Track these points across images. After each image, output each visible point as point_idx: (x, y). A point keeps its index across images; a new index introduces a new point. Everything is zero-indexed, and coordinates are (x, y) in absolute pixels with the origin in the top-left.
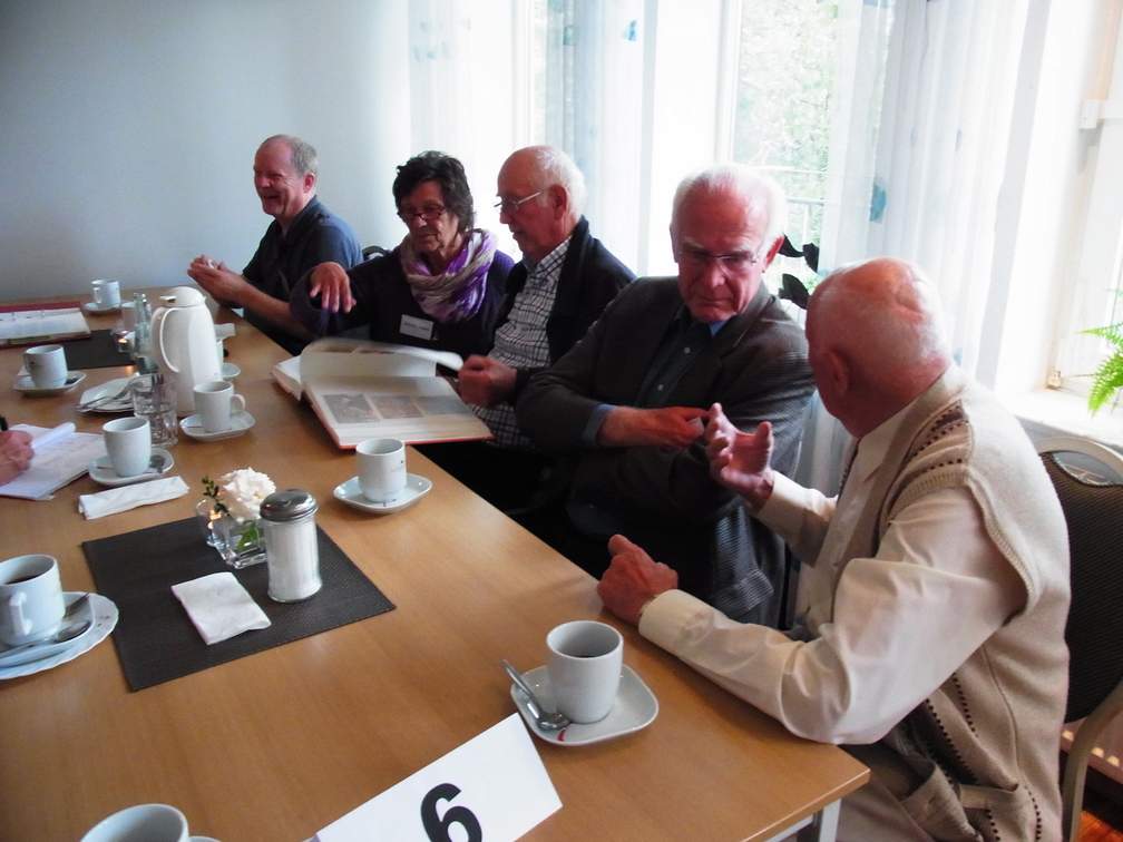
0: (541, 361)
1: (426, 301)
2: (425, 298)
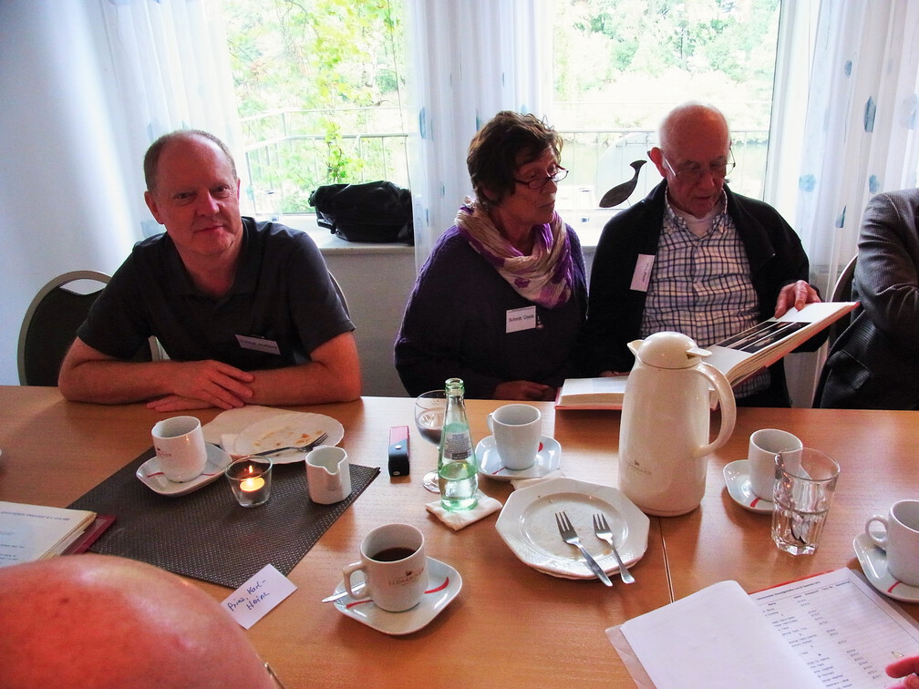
1: (530, 285)
2: (529, 282)
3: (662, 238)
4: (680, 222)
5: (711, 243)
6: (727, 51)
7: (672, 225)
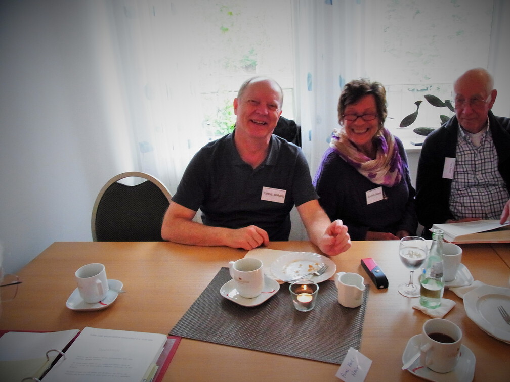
2: (376, 174)
3: (457, 147)
4: (467, 138)
5: (485, 150)
7: (463, 140)
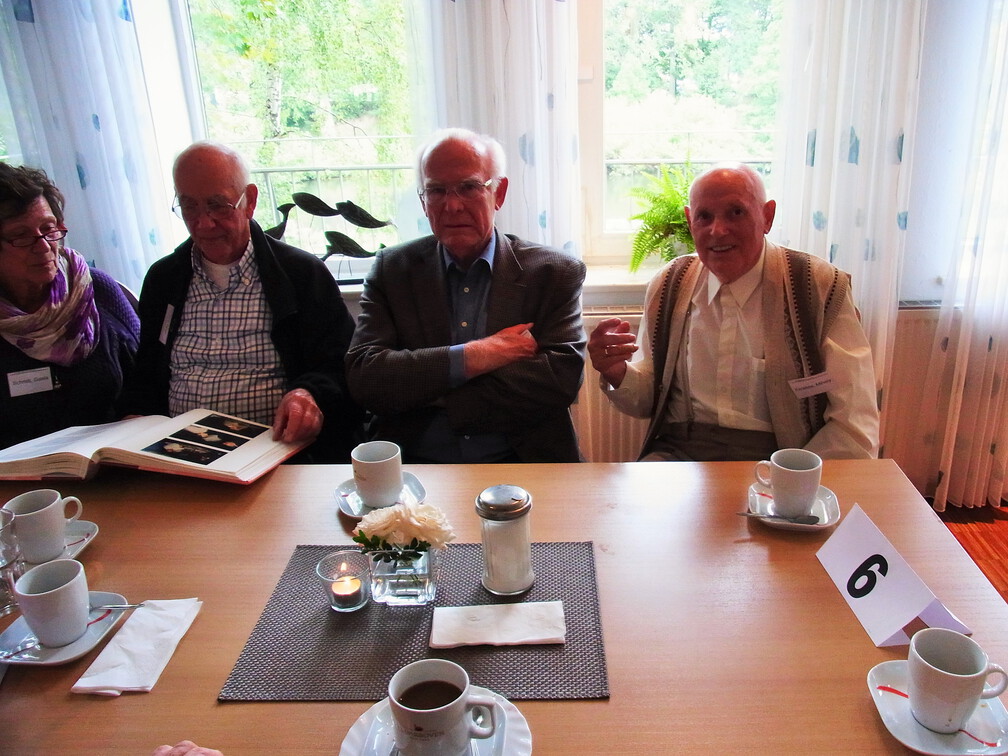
0: (270, 363)
1: (36, 346)
2: (33, 342)
5: (235, 296)
6: (717, 74)
